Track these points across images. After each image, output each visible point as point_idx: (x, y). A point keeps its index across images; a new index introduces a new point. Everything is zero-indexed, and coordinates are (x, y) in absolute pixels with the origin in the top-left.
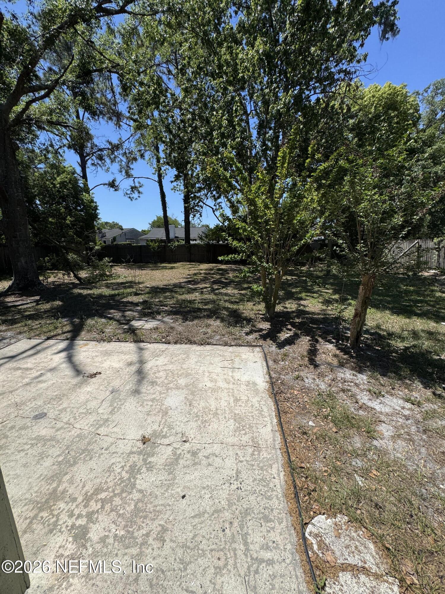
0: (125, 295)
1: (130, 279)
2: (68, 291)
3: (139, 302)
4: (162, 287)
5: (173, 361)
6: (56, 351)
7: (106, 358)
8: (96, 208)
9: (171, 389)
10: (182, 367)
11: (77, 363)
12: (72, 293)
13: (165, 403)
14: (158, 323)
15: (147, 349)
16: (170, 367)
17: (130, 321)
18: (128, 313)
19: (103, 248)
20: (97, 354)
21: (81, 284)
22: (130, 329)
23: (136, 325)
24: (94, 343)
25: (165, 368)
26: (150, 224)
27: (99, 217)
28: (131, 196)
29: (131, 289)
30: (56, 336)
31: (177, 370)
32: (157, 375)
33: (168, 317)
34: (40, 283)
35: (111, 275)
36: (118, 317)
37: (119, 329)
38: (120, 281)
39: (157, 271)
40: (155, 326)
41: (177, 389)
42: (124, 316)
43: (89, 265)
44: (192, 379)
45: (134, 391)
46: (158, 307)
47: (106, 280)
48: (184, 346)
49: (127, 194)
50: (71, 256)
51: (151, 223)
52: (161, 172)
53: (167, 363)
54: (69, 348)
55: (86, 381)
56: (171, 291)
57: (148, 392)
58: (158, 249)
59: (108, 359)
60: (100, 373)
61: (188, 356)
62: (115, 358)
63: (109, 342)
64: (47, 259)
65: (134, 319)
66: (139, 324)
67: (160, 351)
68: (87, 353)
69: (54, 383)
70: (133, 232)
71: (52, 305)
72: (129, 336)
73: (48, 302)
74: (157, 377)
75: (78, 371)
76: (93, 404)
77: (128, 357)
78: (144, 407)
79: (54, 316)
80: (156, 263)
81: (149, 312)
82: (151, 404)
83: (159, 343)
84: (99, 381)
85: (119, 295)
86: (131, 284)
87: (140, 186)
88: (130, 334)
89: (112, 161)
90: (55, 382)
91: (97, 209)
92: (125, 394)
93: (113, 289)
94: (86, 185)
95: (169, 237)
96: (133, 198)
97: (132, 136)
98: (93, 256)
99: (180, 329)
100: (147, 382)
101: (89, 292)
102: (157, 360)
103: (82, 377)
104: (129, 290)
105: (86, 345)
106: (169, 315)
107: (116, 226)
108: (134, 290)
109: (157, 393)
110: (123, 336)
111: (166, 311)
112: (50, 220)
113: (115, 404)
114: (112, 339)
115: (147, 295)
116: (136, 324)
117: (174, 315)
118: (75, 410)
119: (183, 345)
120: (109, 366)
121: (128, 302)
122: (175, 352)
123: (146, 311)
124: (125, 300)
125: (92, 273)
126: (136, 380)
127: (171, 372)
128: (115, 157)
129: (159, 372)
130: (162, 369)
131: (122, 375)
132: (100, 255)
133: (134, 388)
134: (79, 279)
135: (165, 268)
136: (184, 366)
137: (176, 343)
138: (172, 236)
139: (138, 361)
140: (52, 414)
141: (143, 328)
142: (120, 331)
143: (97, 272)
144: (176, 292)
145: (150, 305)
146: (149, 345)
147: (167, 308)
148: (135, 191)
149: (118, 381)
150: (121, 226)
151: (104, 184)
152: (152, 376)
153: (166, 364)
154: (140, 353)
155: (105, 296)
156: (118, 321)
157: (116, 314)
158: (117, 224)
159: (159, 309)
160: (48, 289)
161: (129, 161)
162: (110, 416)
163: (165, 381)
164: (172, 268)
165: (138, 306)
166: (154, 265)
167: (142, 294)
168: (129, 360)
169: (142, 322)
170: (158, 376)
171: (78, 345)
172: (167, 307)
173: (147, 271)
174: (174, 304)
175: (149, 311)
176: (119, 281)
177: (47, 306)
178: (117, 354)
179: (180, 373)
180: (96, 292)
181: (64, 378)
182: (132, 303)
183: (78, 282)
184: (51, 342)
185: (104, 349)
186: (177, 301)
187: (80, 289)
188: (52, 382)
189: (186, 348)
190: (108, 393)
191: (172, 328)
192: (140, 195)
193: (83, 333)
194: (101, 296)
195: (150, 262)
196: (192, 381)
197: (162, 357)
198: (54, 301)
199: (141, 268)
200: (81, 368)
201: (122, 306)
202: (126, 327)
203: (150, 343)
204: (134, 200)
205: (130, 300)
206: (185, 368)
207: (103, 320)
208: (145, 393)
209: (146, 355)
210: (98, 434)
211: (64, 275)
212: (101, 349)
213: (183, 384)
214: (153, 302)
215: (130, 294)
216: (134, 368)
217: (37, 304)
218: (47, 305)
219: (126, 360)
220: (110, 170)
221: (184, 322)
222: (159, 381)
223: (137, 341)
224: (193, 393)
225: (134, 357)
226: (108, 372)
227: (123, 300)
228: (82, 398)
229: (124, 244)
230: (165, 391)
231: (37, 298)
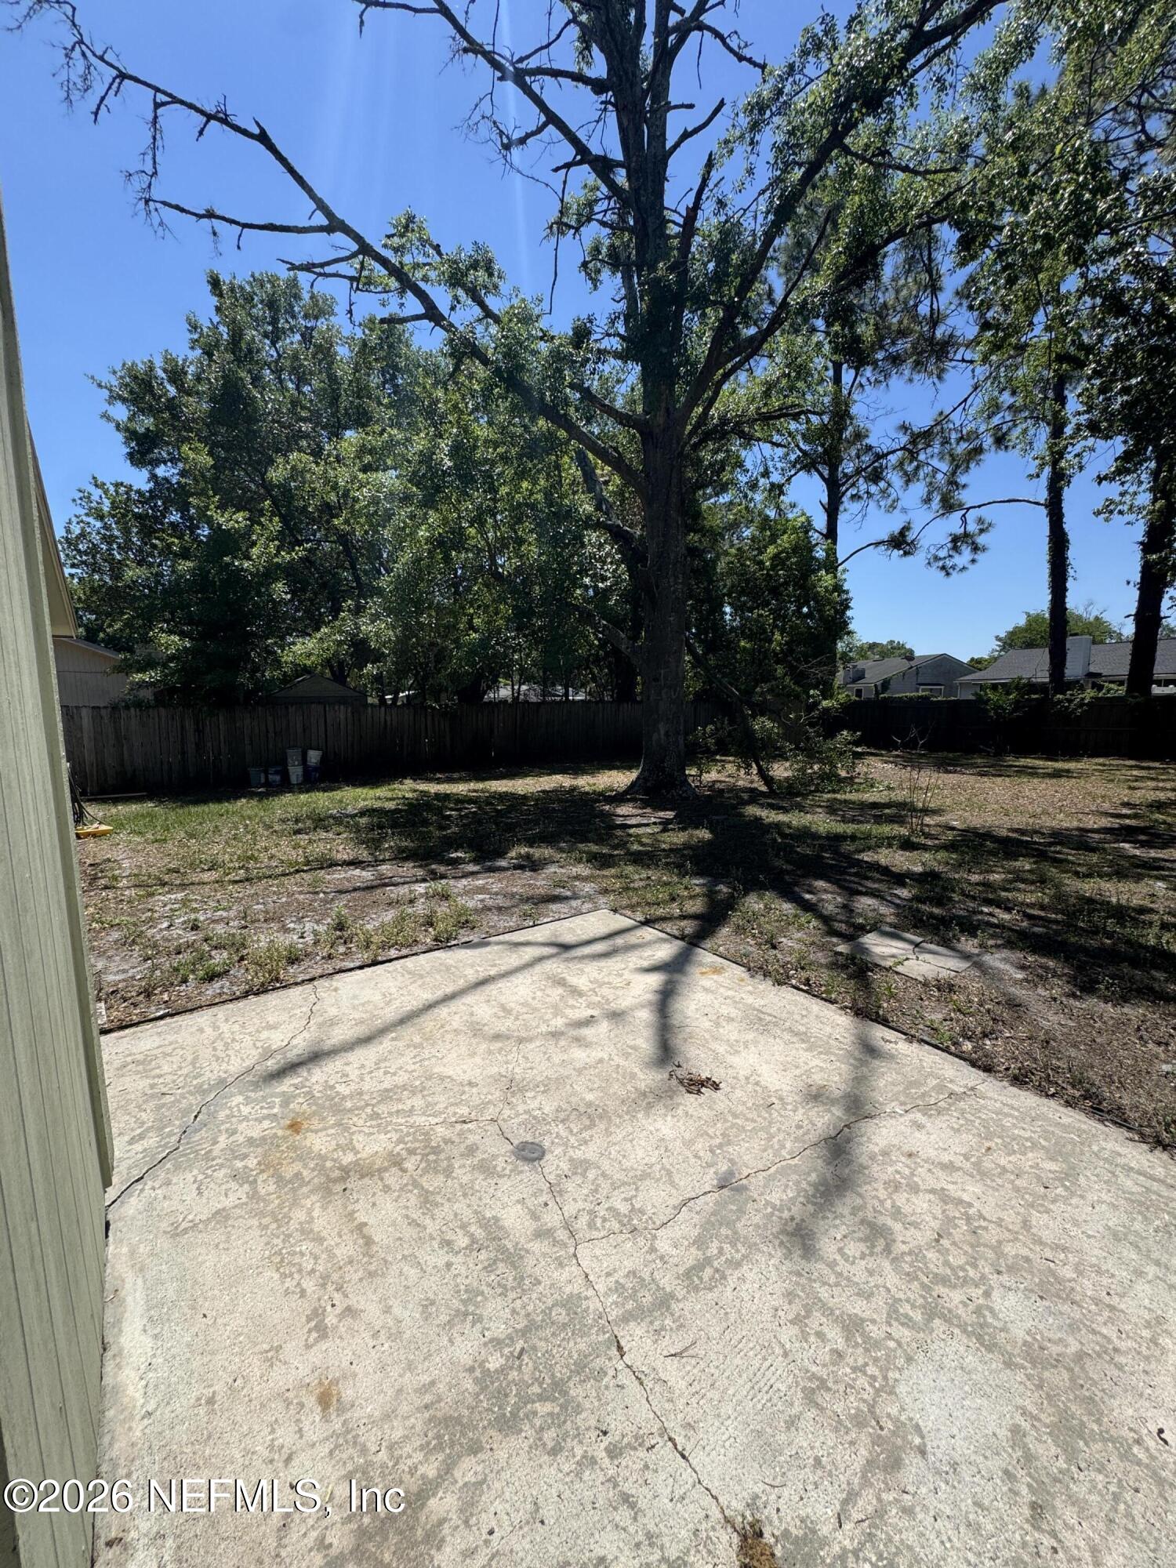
0: (873, 842)
1: (900, 796)
2: (735, 807)
3: (909, 874)
4: (1004, 833)
5: (987, 1164)
6: (646, 964)
7: (750, 1036)
8: (845, 605)
9: (948, 1318)
10: (1026, 1224)
11: (676, 1020)
12: (742, 815)
13: (902, 1389)
14: (961, 965)
15: (890, 1057)
16: (970, 1190)
17: (863, 929)
18: (865, 903)
19: (848, 708)
20: (734, 1013)
21: (772, 793)
22: (851, 958)
23: (878, 950)
24: (739, 971)
25: (942, 1181)
26: (998, 638)
27: (851, 627)
28: (949, 563)
29: (896, 827)
30: (664, 919)
31: (999, 1223)
32: (901, 1199)
33: (1005, 953)
34: (684, 781)
35: (852, 778)
36: (831, 907)
37: (822, 947)
38: (872, 799)
39: (999, 780)
40: (944, 974)
41: (980, 1339)
42: (847, 908)
43: (798, 748)
44: (1073, 1327)
45: (790, 1228)
46: (971, 905)
47: (834, 791)
48: (1054, 1111)
49: (937, 558)
50: (763, 725)
51: (1003, 635)
52: (1063, 464)
53: (959, 1161)
54: (675, 968)
55: (670, 1094)
56: (1040, 854)
57: (843, 1266)
58: (1014, 710)
59: (756, 1042)
60: (716, 1086)
61: (1069, 1175)
62: (777, 1047)
63: (780, 983)
64: (710, 728)
65: (875, 927)
66: (887, 951)
67: (940, 1088)
68: (710, 996)
69: (601, 1061)
70: (944, 666)
71: (691, 836)
72: (844, 986)
73: (684, 829)
74: (897, 1213)
75: (666, 1051)
76: (656, 1198)
77: (816, 1062)
78: (805, 1337)
79: (680, 866)
80: (1000, 753)
81: (932, 916)
82: (841, 1344)
83: (946, 1050)
84: (706, 1113)
85: (853, 838)
86: (900, 811)
87: (982, 531)
88: (850, 977)
89: (909, 479)
90: (606, 1057)
91: (848, 607)
92: (757, 1219)
93: (844, 820)
94: (831, 552)
95: (1062, 674)
96: (953, 567)
97: (976, 388)
98: (812, 725)
99: (1051, 1020)
100: (854, 1211)
101: (782, 818)
102: (920, 1127)
103: (666, 1076)
104: (887, 829)
105: (717, 970)
106: (1010, 945)
107: (897, 652)
108: (904, 831)
109: (879, 1301)
110: (825, 975)
111: (1001, 926)
112: (742, 644)
113: (713, 1250)
114: (788, 977)
115: (942, 855)
116: (881, 947)
117: (1034, 952)
118: (605, 1186)
119: (1052, 1103)
120: (748, 1072)
121: (876, 867)
122: (1007, 1122)
123: (925, 908)
124: (867, 857)
125: (802, 770)
126: (813, 1177)
127: (969, 1219)
128: (917, 468)
129: (915, 1189)
130: (931, 1183)
131: (773, 1130)
132: (831, 724)
133: (796, 1210)
134: (768, 780)
135: (1033, 773)
136: (1037, 1219)
137: (1019, 1080)
138: (1073, 669)
139: (847, 1096)
140: (555, 1163)
141: (900, 969)
142: (821, 957)
143: (816, 767)
144: (1057, 862)
145: (945, 889)
146: (901, 1047)
147: (1007, 917)
148: (964, 547)
149: (756, 1144)
150: (911, 652)
151: (877, 544)
152: (882, 1194)
153: (950, 1167)
154: (863, 1063)
155: (815, 836)
156: (826, 920)
157: (830, 896)
158: (900, 647)
159: (974, 912)
160: (697, 797)
161: (957, 467)
162: (680, 1293)
163: (931, 1255)
164: (1057, 774)
165: (903, 885)
166: (991, 761)
167: (925, 848)
168: (818, 1079)
169: (901, 944)
170: (906, 1209)
171: (701, 964)
172: (1008, 910)
173: (965, 778)
174: (1042, 907)
175: (936, 911)
176: (869, 797)
177: (678, 838)
178: (787, 1036)
179: (1009, 1249)
180: (795, 819)
181: (627, 1056)
182: (885, 871)
183: (764, 789)
184: (649, 933)
185: (759, 1002)
186: (1060, 897)
187: (762, 806)
188: (600, 1055)
189: (1066, 1128)
190: (709, 1181)
191: (1013, 1005)
192: (980, 556)
193: (725, 931)
194: (805, 834)
195: (980, 752)
196: (1074, 1347)
197: (941, 1122)
198: (697, 828)
199: (943, 766)
200: (677, 1041)
201: (856, 875)
202: (842, 948)
203: (911, 1038)
204: (954, 574)
205: (883, 861)
206: (1047, 1236)
207: (787, 907)
208: (832, 1265)
209: (882, 1083)
210: (620, 1348)
211: (739, 767)
212: (750, 1000)
213: (1019, 1333)
214: (958, 881)
215: (889, 842)
216: (823, 1120)
217: (664, 830)
218: (681, 834)
219: (808, 1072)
220: (900, 504)
221: (1074, 996)
222: (906, 1239)
223: (866, 1012)
224: (1067, 1432)
225: (833, 1074)
226: (739, 1093)
227: (861, 856)
228: (640, 1154)
229: (911, 698)
230: (918, 1316)
231: (670, 815)
